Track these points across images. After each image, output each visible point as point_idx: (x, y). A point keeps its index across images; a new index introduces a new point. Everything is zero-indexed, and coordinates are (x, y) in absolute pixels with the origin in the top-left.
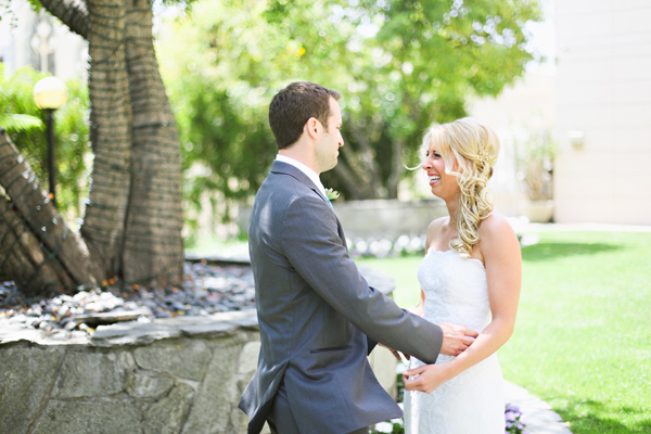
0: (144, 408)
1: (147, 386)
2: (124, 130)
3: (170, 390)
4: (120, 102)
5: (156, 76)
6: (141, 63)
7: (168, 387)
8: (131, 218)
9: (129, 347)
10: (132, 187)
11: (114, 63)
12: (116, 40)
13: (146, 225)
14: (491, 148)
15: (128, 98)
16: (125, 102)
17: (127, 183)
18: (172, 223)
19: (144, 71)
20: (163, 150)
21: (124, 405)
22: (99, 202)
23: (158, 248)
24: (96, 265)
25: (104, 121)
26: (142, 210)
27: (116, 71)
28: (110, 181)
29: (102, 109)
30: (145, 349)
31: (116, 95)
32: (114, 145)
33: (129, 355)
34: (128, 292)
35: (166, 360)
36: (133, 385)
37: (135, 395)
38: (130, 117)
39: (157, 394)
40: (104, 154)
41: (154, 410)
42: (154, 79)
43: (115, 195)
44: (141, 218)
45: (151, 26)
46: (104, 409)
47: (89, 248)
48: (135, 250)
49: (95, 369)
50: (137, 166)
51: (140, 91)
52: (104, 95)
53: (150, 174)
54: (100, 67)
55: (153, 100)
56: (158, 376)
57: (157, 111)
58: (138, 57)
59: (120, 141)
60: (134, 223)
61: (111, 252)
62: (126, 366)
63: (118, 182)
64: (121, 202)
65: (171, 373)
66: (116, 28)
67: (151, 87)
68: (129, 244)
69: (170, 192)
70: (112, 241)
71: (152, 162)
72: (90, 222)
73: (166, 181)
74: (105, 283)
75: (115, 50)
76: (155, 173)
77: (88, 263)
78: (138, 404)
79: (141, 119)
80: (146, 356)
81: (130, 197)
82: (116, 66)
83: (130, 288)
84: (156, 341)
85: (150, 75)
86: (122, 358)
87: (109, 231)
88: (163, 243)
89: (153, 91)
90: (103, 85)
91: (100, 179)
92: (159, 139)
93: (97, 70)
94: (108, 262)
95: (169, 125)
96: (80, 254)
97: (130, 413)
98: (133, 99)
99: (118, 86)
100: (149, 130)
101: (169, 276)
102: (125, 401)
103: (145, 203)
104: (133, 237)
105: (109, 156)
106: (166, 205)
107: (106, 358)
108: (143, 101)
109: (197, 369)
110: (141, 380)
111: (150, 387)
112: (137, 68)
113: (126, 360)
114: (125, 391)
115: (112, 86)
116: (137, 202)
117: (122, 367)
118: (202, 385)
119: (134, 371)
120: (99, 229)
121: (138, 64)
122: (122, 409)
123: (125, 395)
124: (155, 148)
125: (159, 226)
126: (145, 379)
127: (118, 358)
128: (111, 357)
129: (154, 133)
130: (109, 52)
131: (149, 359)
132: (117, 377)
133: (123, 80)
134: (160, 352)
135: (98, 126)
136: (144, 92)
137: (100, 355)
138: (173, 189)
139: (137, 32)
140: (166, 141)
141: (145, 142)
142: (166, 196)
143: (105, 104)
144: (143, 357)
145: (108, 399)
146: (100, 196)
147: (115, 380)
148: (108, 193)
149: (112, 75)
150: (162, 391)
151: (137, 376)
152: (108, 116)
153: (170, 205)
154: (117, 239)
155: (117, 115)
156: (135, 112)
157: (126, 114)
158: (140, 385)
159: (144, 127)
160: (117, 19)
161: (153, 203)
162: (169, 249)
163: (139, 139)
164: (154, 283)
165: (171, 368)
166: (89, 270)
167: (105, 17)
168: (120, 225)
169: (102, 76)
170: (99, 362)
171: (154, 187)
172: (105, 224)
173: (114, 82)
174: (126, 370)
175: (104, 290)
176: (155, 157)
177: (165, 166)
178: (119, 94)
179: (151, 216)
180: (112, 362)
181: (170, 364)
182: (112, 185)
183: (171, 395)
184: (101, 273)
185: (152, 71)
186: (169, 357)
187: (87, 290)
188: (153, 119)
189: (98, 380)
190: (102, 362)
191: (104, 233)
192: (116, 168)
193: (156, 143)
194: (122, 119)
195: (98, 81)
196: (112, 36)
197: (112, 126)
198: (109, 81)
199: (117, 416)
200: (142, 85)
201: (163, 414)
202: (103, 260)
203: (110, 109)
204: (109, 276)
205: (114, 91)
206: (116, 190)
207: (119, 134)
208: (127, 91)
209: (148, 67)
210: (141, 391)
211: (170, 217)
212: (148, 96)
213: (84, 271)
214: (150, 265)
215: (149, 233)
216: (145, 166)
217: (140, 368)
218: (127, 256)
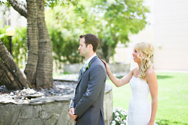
0: (44, 121)
1: (45, 115)
2: (37, 43)
3: (52, 116)
4: (36, 36)
5: (46, 28)
6: (42, 25)
7: (51, 116)
8: (38, 68)
9: (40, 105)
10: (39, 60)
11: (34, 25)
12: (35, 18)
13: (43, 70)
14: (151, 50)
15: (38, 35)
16: (37, 36)
17: (37, 58)
18: (50, 70)
20: (47, 49)
21: (39, 121)
22: (29, 64)
23: (46, 77)
24: (29, 82)
25: (31, 41)
26: (42, 66)
27: (35, 27)
28: (33, 58)
29: (31, 38)
30: (45, 105)
31: (35, 34)
32: (34, 48)
33: (40, 107)
34: (38, 89)
35: (51, 108)
36: (41, 115)
37: (42, 118)
38: (38, 40)
39: (48, 118)
40: (31, 50)
41: (47, 122)
42: (45, 29)
43: (34, 62)
44: (41, 68)
45: (44, 15)
46: (33, 122)
47: (26, 77)
48: (39, 77)
49: (31, 111)
50: (40, 54)
51: (41, 33)
52: (31, 34)
53: (44, 56)
54: (31, 26)
55: (45, 35)
56: (48, 112)
57: (46, 38)
58: (41, 23)
59: (35, 47)
60: (39, 70)
61: (33, 78)
62: (39, 110)
63: (35, 58)
64: (35, 64)
65: (52, 112)
66: (35, 15)
67: (44, 31)
68: (38, 75)
71: (44, 53)
72: (27, 69)
73: (48, 58)
74: (31, 87)
75: (35, 21)
76: (45, 56)
77: (26, 81)
78: (43, 120)
79: (41, 40)
80: (45, 107)
81: (38, 62)
82: (35, 25)
83: (38, 88)
84: (48, 103)
85: (44, 28)
86: (38, 108)
87: (32, 72)
88: (47, 75)
89: (45, 33)
90: (31, 31)
91: (30, 57)
92: (46, 46)
93: (30, 27)
94: (32, 81)
95: (49, 42)
96: (24, 78)
97: (40, 123)
98: (39, 35)
99: (35, 31)
100: (44, 44)
101: (49, 84)
102: (39, 119)
103: (42, 64)
104: (39, 73)
105: (33, 51)
107: (34, 107)
108: (42, 35)
109: (59, 111)
110: (43, 114)
111: (46, 116)
113: (40, 108)
114: (39, 117)
115: (34, 31)
116: (40, 64)
117: (38, 110)
118: (60, 115)
119: (42, 111)
120: (29, 71)
121: (41, 25)
122: (38, 122)
123: (39, 118)
124: (45, 48)
125: (46, 70)
126: (45, 113)
127: (37, 108)
128: (35, 107)
129: (45, 44)
130: (33, 22)
131: (46, 108)
132: (37, 113)
133: (37, 29)
134: (49, 106)
135: (30, 42)
136: (42, 33)
137: (32, 107)
139: (41, 16)
140: (48, 47)
141: (42, 47)
142: (48, 62)
143: (32, 36)
144: (44, 107)
145: (34, 119)
146: (30, 62)
147: (36, 114)
148: (32, 61)
149: (34, 28)
150: (49, 117)
151: (43, 113)
152: (33, 40)
153: (49, 65)
154: (34, 74)
155: (35, 39)
156: (40, 38)
157: (37, 39)
158: (43, 115)
159: (42, 43)
160: (36, 12)
161: (45, 64)
162: (49, 77)
163: (41, 46)
164: (45, 87)
165: (52, 110)
166: (27, 83)
167: (32, 12)
168: (35, 70)
169: (31, 28)
170: (32, 109)
171: (45, 60)
172: (31, 70)
173: (34, 30)
174: (39, 111)
175: (31, 88)
176: (45, 51)
177: (48, 54)
179: (44, 68)
180: (36, 109)
181: (51, 109)
182: (33, 59)
183: (52, 118)
184: (30, 84)
185: (44, 27)
186: (51, 107)
187: (26, 88)
188: (45, 40)
189: (32, 114)
190: (33, 109)
191: (31, 72)
192: (35, 54)
194: (36, 41)
195: (30, 30)
196: (34, 17)
197: (33, 42)
198: (33, 30)
199: (37, 124)
200: (42, 31)
201: (50, 123)
202: (30, 80)
203: (33, 37)
204: (32, 84)
205: (34, 33)
206: (34, 60)
207: (36, 45)
208: (38, 33)
209: (43, 26)
210: (43, 117)
211: (49, 68)
212: (43, 34)
213: (25, 83)
214: (44, 81)
215: (43, 73)
216: (42, 53)
217: (43, 110)
218: (37, 79)
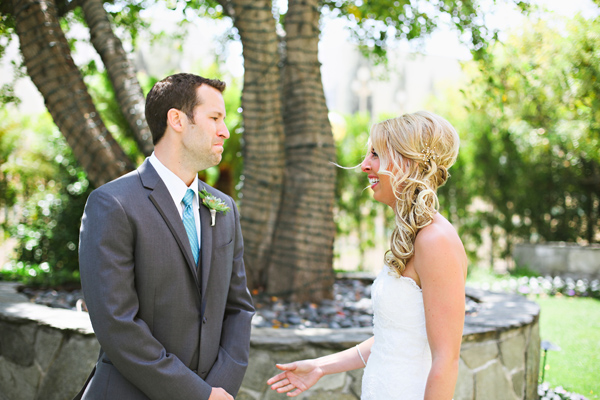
2: (274, 148)
4: (271, 121)
5: (318, 99)
6: (302, 87)
8: (279, 232)
10: (282, 204)
11: (263, 85)
12: (265, 64)
13: (292, 240)
15: (280, 119)
16: (276, 123)
17: (277, 199)
18: (321, 241)
19: (304, 94)
20: (315, 170)
22: (247, 216)
23: (301, 264)
25: (253, 140)
26: (289, 226)
27: (265, 92)
28: (257, 196)
29: (251, 128)
31: (264, 115)
32: (262, 163)
38: (283, 136)
40: (252, 171)
42: (314, 102)
43: (262, 210)
44: (287, 234)
45: (317, 52)
48: (279, 264)
50: (289, 184)
51: (298, 113)
52: (253, 114)
53: (301, 192)
54: (251, 88)
55: (310, 122)
57: (314, 132)
58: (300, 81)
59: (268, 159)
60: (281, 238)
61: (259, 264)
64: (270, 217)
66: (265, 52)
67: (310, 109)
68: (275, 257)
69: (320, 211)
70: (260, 254)
71: (304, 181)
73: (316, 200)
75: (264, 73)
76: (305, 191)
79: (298, 140)
81: (280, 213)
82: (267, 87)
83: (268, 299)
85: (309, 98)
87: (258, 244)
88: (308, 259)
89: (311, 114)
90: (253, 106)
91: (249, 194)
92: (312, 159)
93: (248, 91)
94: (256, 274)
95: (325, 146)
98: (287, 121)
99: (269, 106)
100: (304, 150)
101: (312, 291)
103: (292, 220)
104: (278, 251)
105: (258, 172)
106: (315, 222)
108: (300, 123)
109: (259, 380)
112: (298, 91)
115: (262, 107)
116: (286, 218)
118: (263, 396)
120: (248, 242)
121: (299, 87)
124: (308, 167)
125: (306, 242)
129: (308, 154)
130: (258, 74)
133: (273, 101)
135: (247, 144)
136: (302, 114)
138: (324, 208)
139: (299, 57)
140: (318, 161)
141: (299, 161)
142: (315, 214)
143: (254, 124)
146: (248, 210)
148: (255, 207)
152: (257, 135)
153: (320, 223)
154: (265, 252)
155: (266, 134)
156: (290, 133)
157: (277, 133)
159: (299, 147)
160: (265, 43)
161: (300, 220)
162: (313, 266)
163: (294, 158)
164: (293, 297)
167: (253, 41)
168: (268, 239)
169: (251, 97)
171: (303, 205)
172: (253, 237)
173: (263, 102)
176: (307, 176)
177: (316, 185)
178: (270, 114)
179: (298, 232)
182: (260, 200)
188: (309, 140)
191: (252, 245)
192: (264, 184)
193: (310, 163)
194: (271, 138)
195: (249, 101)
196: (261, 58)
197: (261, 144)
198: (259, 101)
200: (301, 107)
202: (252, 270)
203: (259, 128)
204: (253, 286)
205: (263, 111)
206: (264, 205)
207: (266, 152)
208: (278, 112)
209: (309, 91)
211: (318, 235)
212: (305, 118)
214: (292, 279)
215: (294, 249)
216: (297, 184)
218: (272, 269)
